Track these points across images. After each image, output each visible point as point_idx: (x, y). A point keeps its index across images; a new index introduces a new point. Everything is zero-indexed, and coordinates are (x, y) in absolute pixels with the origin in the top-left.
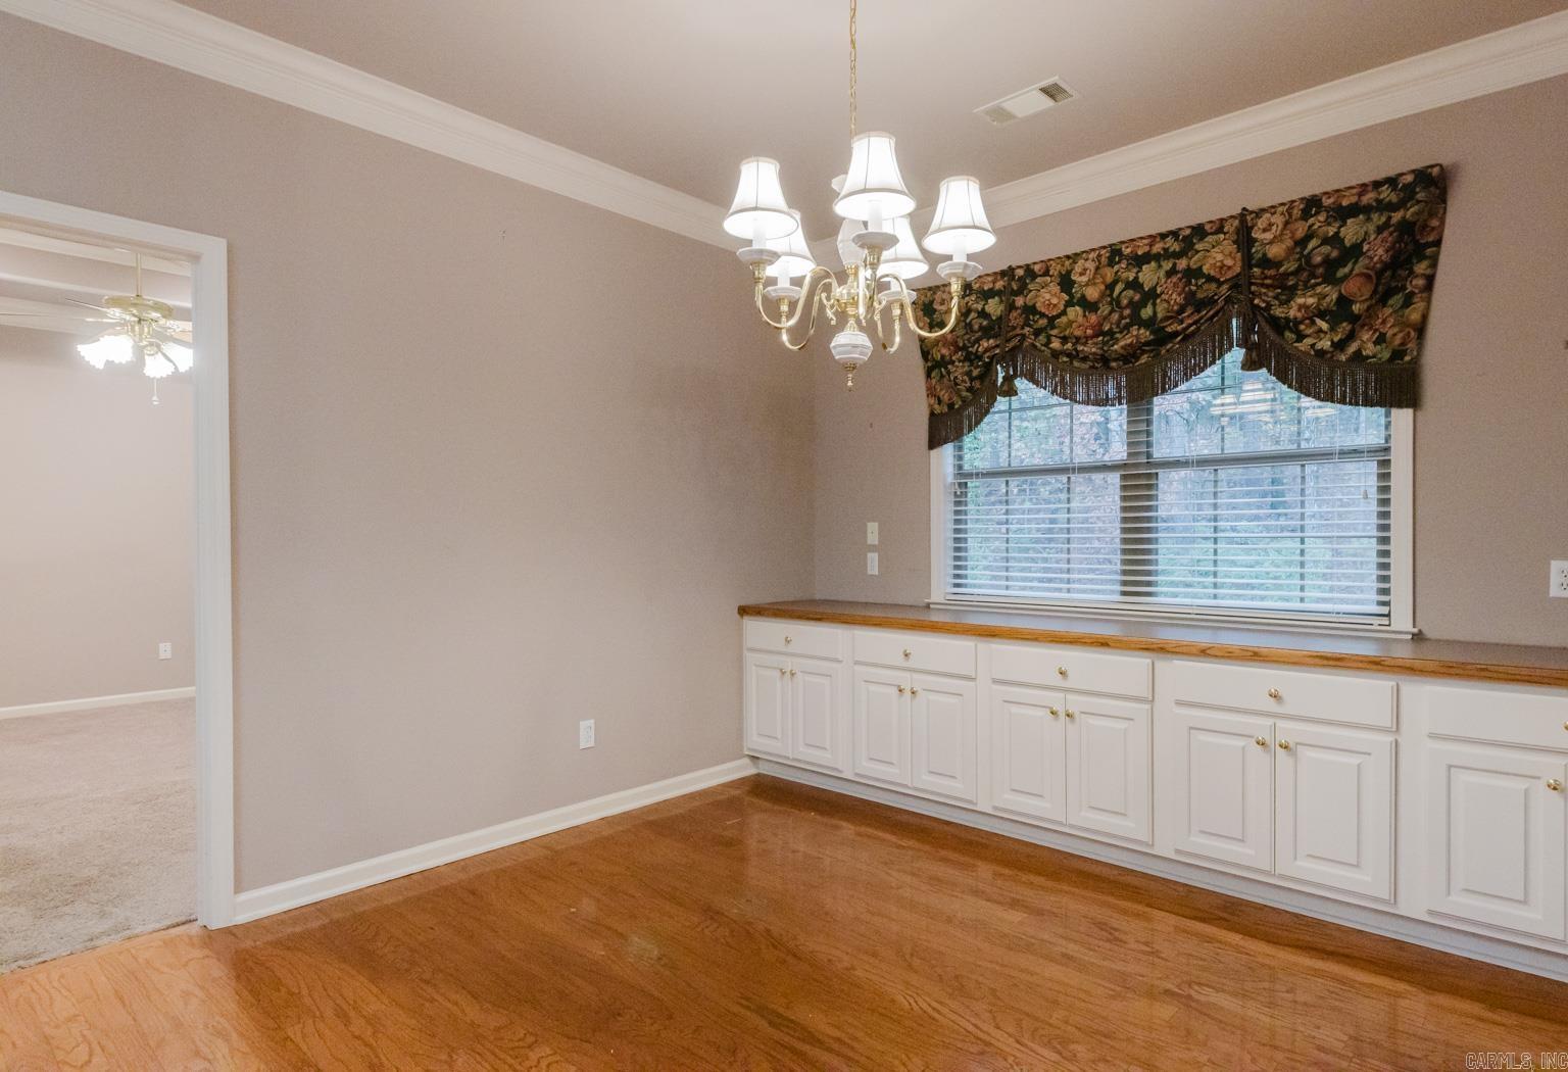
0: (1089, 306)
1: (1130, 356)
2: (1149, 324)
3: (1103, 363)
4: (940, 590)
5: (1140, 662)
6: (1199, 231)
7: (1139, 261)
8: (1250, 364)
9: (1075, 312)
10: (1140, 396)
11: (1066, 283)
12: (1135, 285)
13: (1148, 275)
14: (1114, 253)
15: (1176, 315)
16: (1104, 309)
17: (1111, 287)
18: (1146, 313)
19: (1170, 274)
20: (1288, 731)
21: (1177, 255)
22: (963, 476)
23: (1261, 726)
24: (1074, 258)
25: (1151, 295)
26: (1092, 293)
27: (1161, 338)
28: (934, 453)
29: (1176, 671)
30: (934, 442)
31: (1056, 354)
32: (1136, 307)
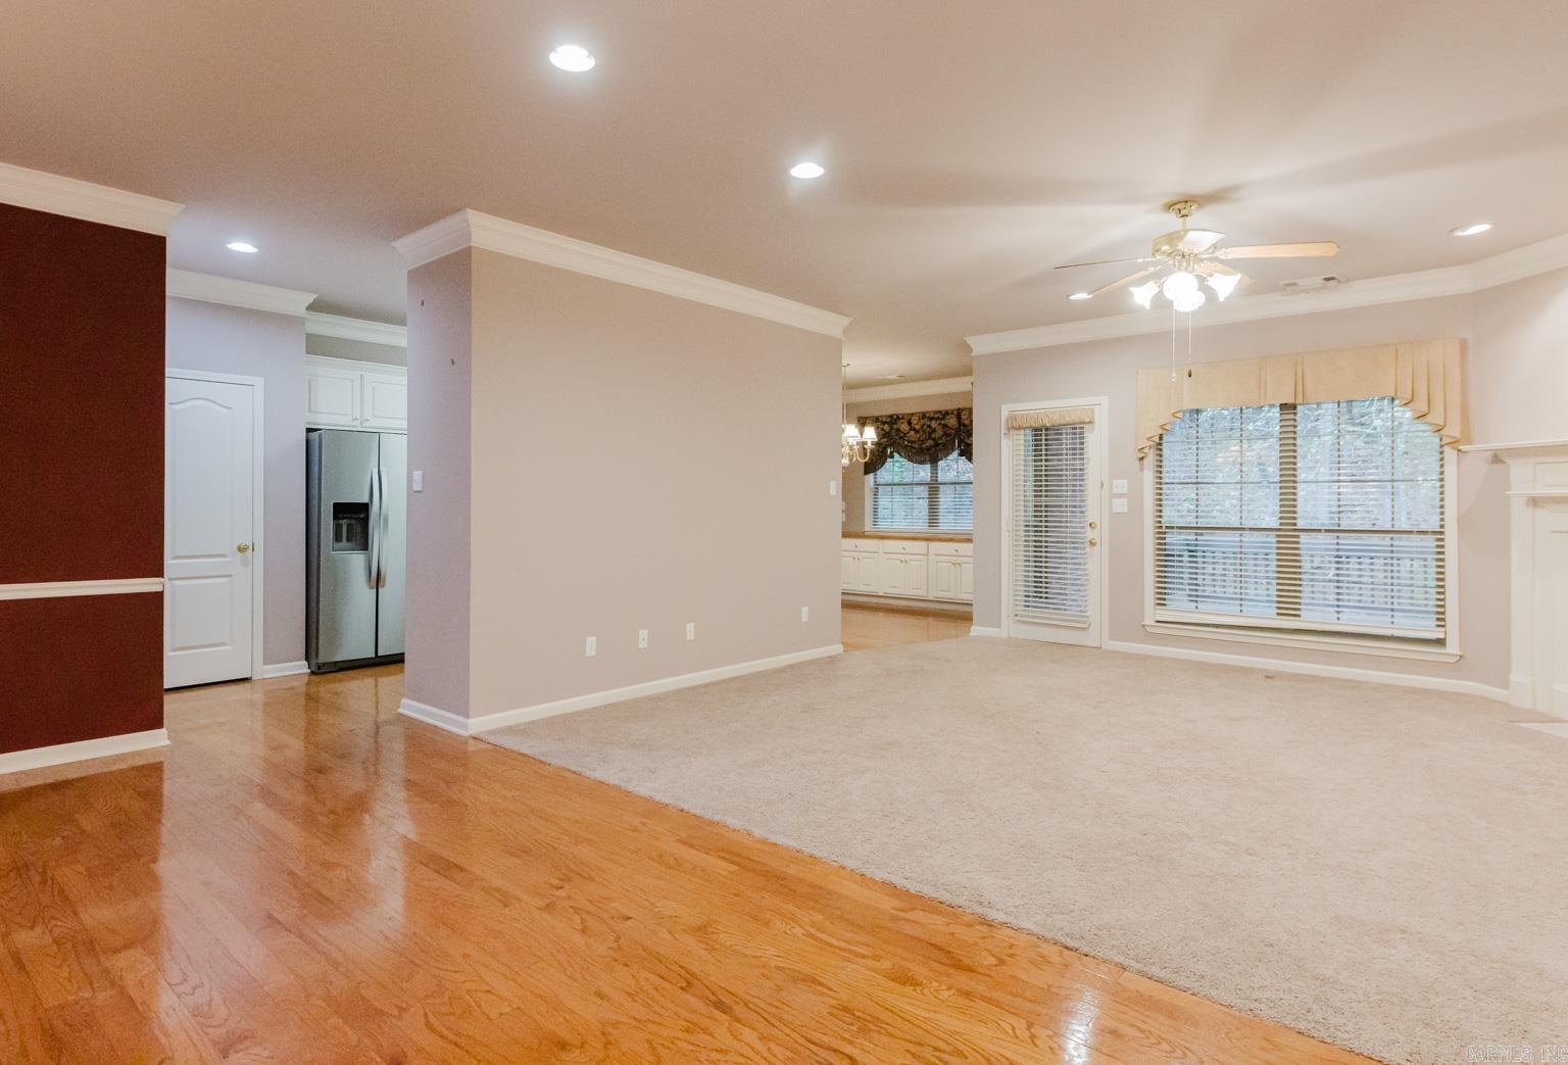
0: (917, 431)
1: (928, 449)
2: (934, 439)
3: (921, 451)
4: (868, 527)
5: (924, 544)
6: (947, 413)
7: (931, 419)
8: (961, 455)
9: (912, 432)
10: (934, 461)
11: (909, 423)
12: (929, 426)
13: (934, 424)
14: (924, 415)
15: (940, 438)
16: (921, 433)
17: (923, 426)
18: (933, 436)
19: (940, 424)
20: (959, 560)
21: (942, 419)
22: (877, 485)
23: (953, 559)
24: (912, 414)
25: (934, 431)
26: (917, 427)
27: (937, 445)
28: (867, 476)
29: (935, 546)
30: (866, 472)
31: (906, 446)
32: (930, 434)
